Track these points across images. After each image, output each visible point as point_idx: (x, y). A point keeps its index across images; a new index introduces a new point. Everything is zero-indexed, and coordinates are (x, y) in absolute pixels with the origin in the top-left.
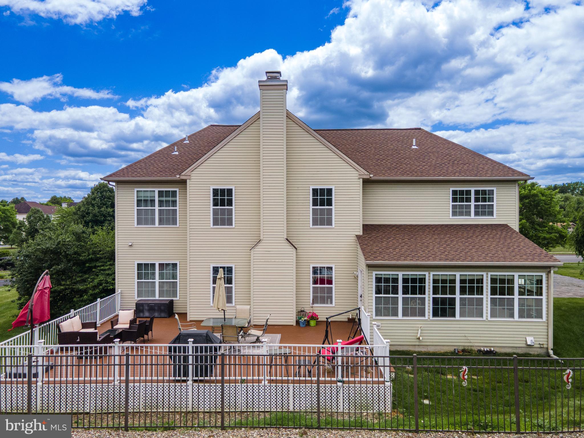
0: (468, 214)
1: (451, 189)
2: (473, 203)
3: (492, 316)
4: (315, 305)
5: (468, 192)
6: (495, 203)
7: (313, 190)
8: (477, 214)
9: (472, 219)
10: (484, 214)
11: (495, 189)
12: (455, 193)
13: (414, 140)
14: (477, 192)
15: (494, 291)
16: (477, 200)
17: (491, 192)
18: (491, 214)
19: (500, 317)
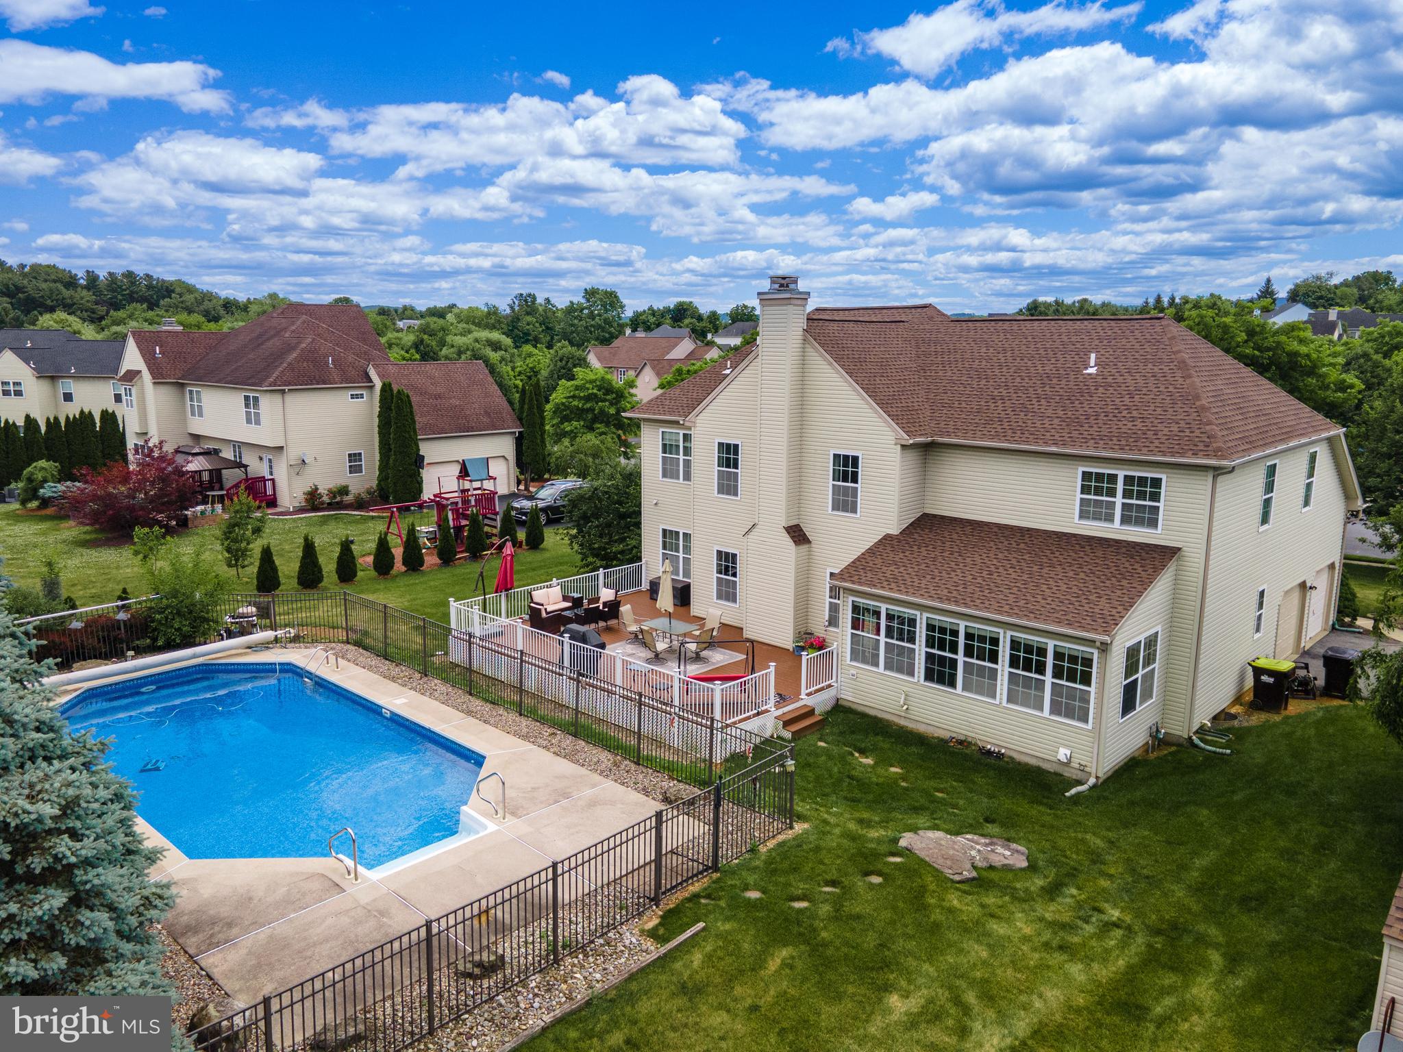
0: (1110, 518)
1: (1081, 469)
2: (1119, 500)
3: (1009, 701)
4: (831, 629)
5: (1113, 478)
6: (1161, 505)
7: (835, 455)
8: (1125, 520)
9: (1115, 529)
10: (1139, 522)
11: (1164, 477)
12: (1086, 476)
13: (1093, 356)
14: (1129, 480)
15: (1014, 662)
16: (1127, 494)
17: (1157, 483)
18: (1153, 523)
19: (1022, 705)
